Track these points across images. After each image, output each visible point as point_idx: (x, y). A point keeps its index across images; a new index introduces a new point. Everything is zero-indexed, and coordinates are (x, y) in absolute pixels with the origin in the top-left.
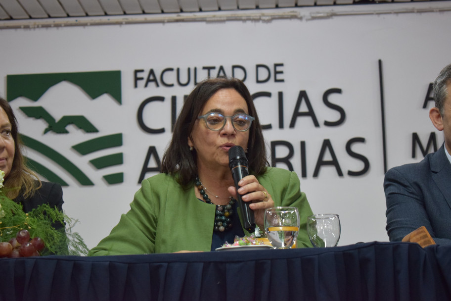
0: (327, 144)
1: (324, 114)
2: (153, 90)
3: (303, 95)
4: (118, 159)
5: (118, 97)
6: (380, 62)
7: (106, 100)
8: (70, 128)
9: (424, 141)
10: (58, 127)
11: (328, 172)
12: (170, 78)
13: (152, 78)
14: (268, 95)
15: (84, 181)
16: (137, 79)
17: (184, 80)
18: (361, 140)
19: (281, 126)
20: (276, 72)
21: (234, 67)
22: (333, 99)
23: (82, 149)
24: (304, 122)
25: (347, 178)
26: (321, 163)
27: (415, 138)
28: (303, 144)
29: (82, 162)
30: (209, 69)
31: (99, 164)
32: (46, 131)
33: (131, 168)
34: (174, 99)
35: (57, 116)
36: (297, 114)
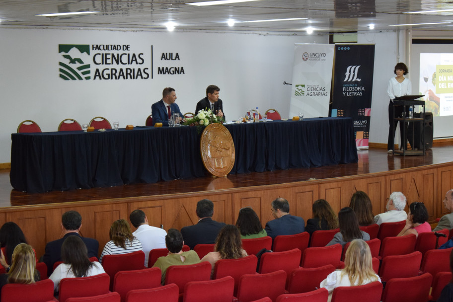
0: (139, 70)
1: (139, 61)
2: (98, 51)
3: (134, 55)
4: (89, 72)
5: (89, 54)
6: (152, 46)
7: (85, 53)
8: (76, 62)
9: (161, 69)
10: (73, 61)
11: (139, 77)
12: (102, 48)
13: (98, 48)
14: (126, 54)
15: (80, 78)
16: (93, 48)
17: (105, 49)
18: (147, 69)
19: (129, 63)
20: (127, 48)
21: (117, 46)
22: (141, 56)
23: (79, 69)
24: (134, 62)
25: (143, 79)
26: (138, 75)
27: (159, 68)
28: (134, 69)
29: (79, 72)
30: (111, 46)
31: (84, 73)
32: (70, 63)
33: (92, 75)
34: (103, 54)
35: (73, 58)
36: (132, 60)
